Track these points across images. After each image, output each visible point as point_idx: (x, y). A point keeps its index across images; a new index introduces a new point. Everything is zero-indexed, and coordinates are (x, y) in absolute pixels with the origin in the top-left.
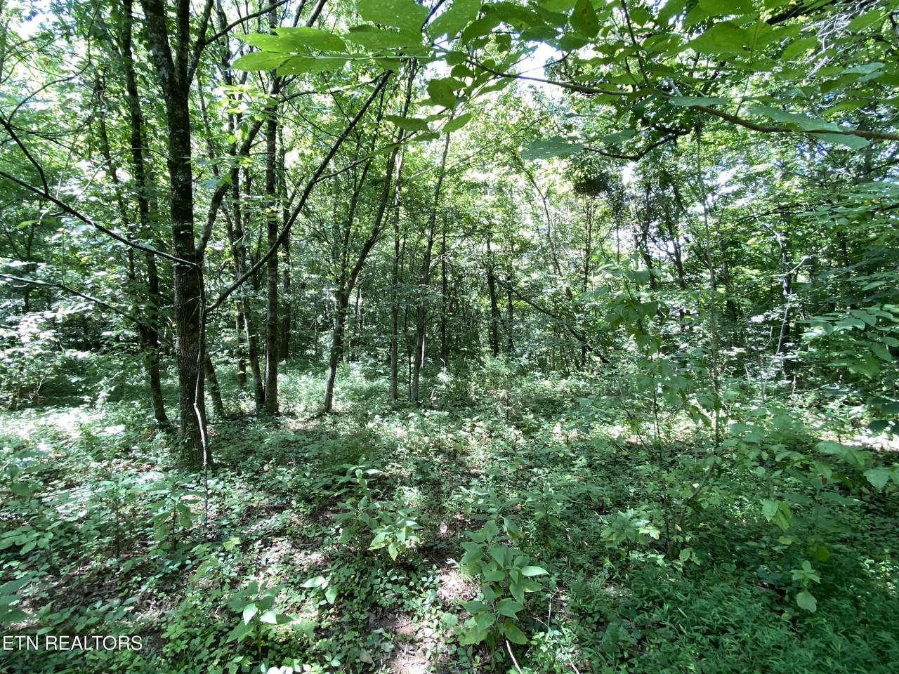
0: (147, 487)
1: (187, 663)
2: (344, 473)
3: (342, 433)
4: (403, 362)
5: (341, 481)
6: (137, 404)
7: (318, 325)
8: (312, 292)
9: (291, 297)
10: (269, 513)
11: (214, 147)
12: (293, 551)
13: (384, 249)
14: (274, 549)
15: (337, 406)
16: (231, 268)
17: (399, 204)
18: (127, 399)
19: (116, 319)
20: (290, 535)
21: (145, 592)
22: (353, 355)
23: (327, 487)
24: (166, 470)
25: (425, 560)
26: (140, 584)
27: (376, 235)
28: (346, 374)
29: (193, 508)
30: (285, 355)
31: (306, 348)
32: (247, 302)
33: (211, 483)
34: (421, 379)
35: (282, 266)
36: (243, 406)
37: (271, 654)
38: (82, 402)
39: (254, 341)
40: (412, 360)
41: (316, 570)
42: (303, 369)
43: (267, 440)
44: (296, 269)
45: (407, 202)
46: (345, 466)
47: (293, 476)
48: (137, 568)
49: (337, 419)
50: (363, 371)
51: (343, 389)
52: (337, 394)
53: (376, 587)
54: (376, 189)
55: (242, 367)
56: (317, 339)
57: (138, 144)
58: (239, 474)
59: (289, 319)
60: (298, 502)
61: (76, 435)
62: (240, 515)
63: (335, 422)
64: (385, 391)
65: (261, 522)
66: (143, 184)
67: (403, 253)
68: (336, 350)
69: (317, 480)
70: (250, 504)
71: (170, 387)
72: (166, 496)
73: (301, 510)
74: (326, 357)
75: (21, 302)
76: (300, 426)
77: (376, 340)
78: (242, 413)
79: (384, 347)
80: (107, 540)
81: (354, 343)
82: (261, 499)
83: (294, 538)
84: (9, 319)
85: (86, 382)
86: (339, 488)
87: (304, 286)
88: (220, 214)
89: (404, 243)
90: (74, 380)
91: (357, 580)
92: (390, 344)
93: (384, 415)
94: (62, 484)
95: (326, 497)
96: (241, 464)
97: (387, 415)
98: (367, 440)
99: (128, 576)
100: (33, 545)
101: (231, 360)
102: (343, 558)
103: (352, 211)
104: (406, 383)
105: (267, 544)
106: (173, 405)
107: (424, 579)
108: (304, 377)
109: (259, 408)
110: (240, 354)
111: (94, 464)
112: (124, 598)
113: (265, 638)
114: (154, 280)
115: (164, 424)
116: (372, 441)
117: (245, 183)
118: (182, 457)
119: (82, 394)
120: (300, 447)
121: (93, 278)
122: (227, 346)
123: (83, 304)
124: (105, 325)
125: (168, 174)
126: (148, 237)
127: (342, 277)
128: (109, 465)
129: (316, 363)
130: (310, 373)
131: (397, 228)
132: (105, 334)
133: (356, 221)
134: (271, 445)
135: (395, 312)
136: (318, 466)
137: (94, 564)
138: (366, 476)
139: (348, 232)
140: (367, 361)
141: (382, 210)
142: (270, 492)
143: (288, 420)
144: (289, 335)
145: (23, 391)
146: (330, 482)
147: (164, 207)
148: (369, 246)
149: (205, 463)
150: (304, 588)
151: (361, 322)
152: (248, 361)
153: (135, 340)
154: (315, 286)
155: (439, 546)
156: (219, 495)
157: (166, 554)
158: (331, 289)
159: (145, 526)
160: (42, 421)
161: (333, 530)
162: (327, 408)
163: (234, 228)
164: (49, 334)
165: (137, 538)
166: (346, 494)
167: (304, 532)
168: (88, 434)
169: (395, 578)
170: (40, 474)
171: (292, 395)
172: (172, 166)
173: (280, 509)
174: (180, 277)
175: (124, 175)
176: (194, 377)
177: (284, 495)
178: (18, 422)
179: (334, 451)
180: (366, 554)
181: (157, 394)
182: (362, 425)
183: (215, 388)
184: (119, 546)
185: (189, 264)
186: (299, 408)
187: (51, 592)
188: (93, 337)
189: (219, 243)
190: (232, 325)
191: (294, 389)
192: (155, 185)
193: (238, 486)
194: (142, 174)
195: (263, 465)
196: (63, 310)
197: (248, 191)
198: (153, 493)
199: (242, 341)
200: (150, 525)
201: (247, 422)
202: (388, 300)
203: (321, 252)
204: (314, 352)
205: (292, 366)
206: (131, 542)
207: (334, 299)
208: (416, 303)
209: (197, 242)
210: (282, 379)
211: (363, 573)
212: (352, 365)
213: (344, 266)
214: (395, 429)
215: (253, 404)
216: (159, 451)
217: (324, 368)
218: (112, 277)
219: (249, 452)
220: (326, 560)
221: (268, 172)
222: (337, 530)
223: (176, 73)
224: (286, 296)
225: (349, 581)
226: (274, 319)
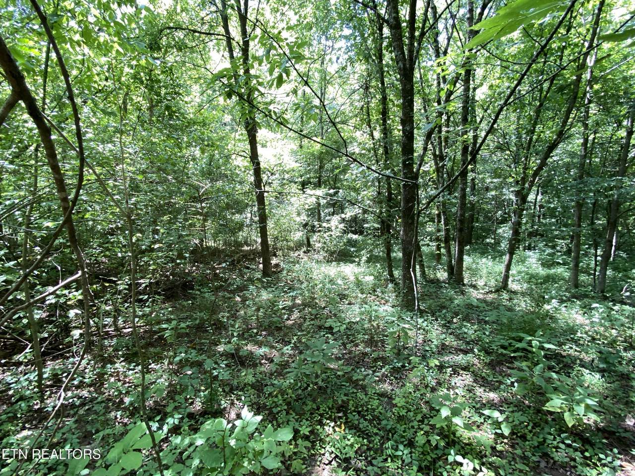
0: (384, 314)
1: (406, 424)
2: (520, 340)
3: (518, 309)
4: (586, 255)
5: (517, 346)
6: (378, 265)
7: (497, 219)
8: (493, 193)
9: (476, 199)
10: (457, 352)
11: (426, 101)
12: (475, 385)
13: (569, 148)
14: (460, 377)
15: (513, 286)
16: (433, 181)
17: (590, 102)
18: (374, 262)
19: (370, 217)
20: (473, 373)
21: (384, 373)
22: (530, 245)
23: (503, 347)
24: (393, 307)
25: (604, 441)
26: (382, 367)
27: (562, 136)
28: (523, 261)
29: (410, 333)
30: (470, 243)
31: (486, 237)
32: (444, 204)
33: (420, 321)
34: (609, 272)
35: (470, 175)
36: (439, 275)
37: (457, 447)
38: (354, 261)
39: (447, 231)
40: (599, 252)
41: (492, 405)
42: (484, 253)
43: (456, 302)
44: (481, 176)
45: (600, 98)
46: (522, 335)
47: (476, 331)
48: (380, 358)
49: (513, 296)
50: (539, 260)
51: (520, 272)
52: (513, 276)
53: (549, 442)
54: (562, 94)
55: (439, 248)
56: (496, 229)
57: (384, 113)
58: (437, 320)
59: (473, 215)
60: (479, 351)
61: (352, 278)
62: (437, 347)
63: (511, 299)
64: (564, 279)
65: (452, 357)
66: (386, 137)
67: (593, 147)
68: (514, 239)
69: (496, 339)
70: (443, 342)
71: (395, 258)
72: (394, 322)
73: (482, 358)
74: (504, 245)
75: (331, 210)
76: (481, 296)
77: (557, 233)
78: (438, 280)
79: (563, 239)
80: (366, 337)
81: (531, 235)
82: (450, 341)
83: (476, 376)
84: (327, 218)
85: (356, 251)
86: (514, 352)
87: (487, 189)
88: (430, 146)
89: (594, 139)
90: (352, 249)
91: (530, 428)
92: (572, 237)
93: (562, 301)
94: (347, 302)
95: (502, 354)
96: (438, 314)
97: (565, 301)
98: (543, 319)
99: (376, 360)
100: (338, 328)
101: (431, 244)
102: (516, 406)
103: (536, 120)
104: (589, 274)
105: (455, 372)
106: (397, 269)
107: (602, 456)
108: (484, 260)
109: (450, 278)
110: (438, 239)
111: (360, 295)
112: (374, 372)
113: (454, 434)
114: (390, 194)
115: (392, 280)
116: (548, 320)
117: (446, 120)
118: (403, 301)
119: (354, 257)
120: (481, 312)
121: (361, 195)
122: (430, 234)
123: (357, 210)
124: (365, 221)
125: (400, 128)
126: (388, 169)
127: (523, 179)
128: (366, 297)
129: (494, 250)
130: (490, 257)
131: (586, 126)
132: (366, 225)
133: (539, 128)
134: (458, 306)
135: (580, 205)
136: (496, 330)
137: (360, 348)
138: (542, 348)
139: (531, 139)
140: (544, 251)
141: (569, 112)
142: (458, 337)
143: (471, 290)
144: (473, 227)
145: (332, 253)
146: (506, 344)
147: (397, 148)
148: (553, 146)
149: (416, 308)
150: (483, 414)
151: (539, 217)
152: (443, 245)
153: (378, 229)
154: (496, 188)
155: (623, 435)
156: (424, 330)
157: (394, 356)
158: (512, 189)
159: (384, 336)
160: (339, 269)
161: (509, 382)
162: (504, 286)
163: (437, 153)
164: (342, 226)
165: (380, 341)
166: (521, 357)
167: (483, 374)
168: (357, 279)
169: (569, 442)
170: (338, 295)
171: (474, 272)
172: (403, 122)
173: (465, 352)
174: (405, 191)
175: (377, 135)
176: (410, 253)
177: (468, 343)
178: (330, 268)
179: (511, 321)
180: (539, 411)
181: (389, 262)
182: (538, 305)
183: (421, 261)
184: (371, 342)
185: (410, 183)
186: (481, 283)
187: (343, 354)
188: (359, 227)
189: (427, 165)
190: (432, 220)
191: (477, 268)
192: (391, 136)
193: (436, 327)
194: (386, 131)
195: (453, 318)
196: (349, 213)
197: (448, 126)
198: (387, 318)
199: (439, 231)
200: (387, 336)
201: (442, 287)
202: (572, 195)
203: (503, 160)
204: (493, 241)
205: (475, 250)
206: (377, 342)
207: (513, 197)
208: (607, 196)
209: (415, 167)
210: (467, 260)
211: (535, 425)
212: (528, 253)
213: (525, 168)
214: (575, 316)
215: (446, 275)
216: (390, 295)
217: (502, 254)
218: (370, 194)
219: (443, 307)
220: (501, 401)
221: (464, 107)
222: (512, 383)
223: (407, 62)
224: (472, 198)
225: (522, 425)
226: (462, 215)
